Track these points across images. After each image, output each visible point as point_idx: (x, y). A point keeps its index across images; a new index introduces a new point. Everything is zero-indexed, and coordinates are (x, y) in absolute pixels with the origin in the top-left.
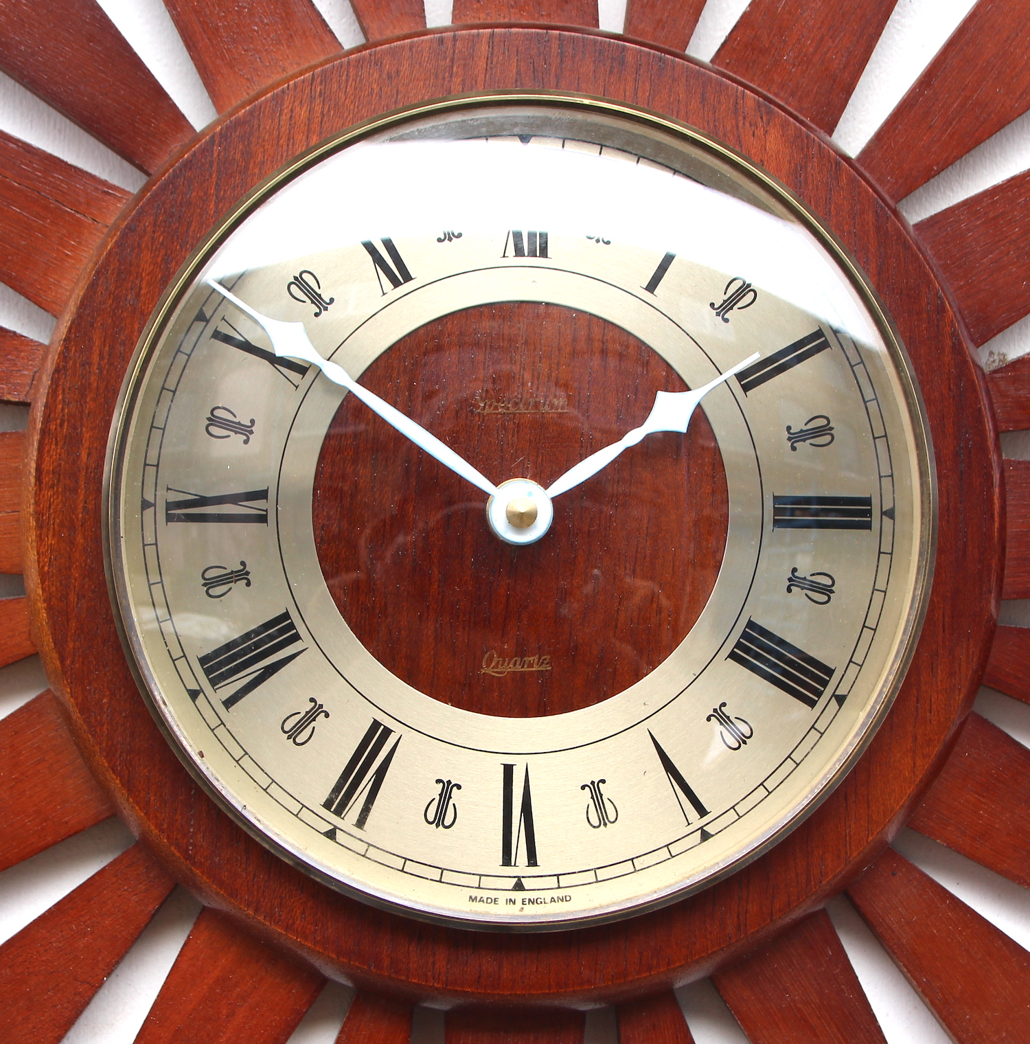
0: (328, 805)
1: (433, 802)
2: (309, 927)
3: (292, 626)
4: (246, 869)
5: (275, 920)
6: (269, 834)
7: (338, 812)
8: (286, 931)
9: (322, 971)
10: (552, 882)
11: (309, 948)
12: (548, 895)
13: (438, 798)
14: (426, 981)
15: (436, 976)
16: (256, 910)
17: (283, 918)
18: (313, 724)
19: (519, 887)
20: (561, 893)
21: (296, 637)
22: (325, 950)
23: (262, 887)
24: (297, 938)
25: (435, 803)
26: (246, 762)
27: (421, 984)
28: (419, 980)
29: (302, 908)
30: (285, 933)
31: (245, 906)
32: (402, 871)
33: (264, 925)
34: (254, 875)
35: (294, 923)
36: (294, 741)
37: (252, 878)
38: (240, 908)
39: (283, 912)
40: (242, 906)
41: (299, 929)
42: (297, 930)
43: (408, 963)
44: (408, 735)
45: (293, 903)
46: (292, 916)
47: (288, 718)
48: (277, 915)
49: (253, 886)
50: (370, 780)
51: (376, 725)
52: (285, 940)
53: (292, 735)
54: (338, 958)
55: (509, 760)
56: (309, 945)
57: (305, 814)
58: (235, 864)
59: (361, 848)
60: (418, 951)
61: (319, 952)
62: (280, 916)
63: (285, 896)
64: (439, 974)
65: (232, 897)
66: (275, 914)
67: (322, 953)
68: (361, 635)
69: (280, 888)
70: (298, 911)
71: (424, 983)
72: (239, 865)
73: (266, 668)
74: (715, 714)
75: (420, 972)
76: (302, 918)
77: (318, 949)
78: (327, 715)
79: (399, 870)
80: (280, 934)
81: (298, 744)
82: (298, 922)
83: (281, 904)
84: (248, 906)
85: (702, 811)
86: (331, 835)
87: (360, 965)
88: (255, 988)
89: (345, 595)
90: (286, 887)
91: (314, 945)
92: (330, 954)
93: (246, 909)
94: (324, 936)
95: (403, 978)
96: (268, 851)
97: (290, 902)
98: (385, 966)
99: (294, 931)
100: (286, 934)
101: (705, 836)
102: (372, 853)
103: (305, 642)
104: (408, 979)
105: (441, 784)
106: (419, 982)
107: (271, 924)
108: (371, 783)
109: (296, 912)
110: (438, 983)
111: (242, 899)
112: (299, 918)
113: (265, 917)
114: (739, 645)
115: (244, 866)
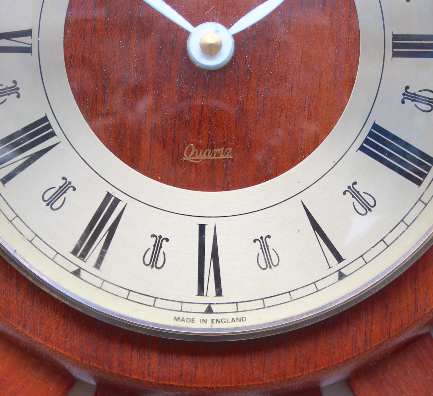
0: (75, 252)
1: (149, 251)
2: (61, 338)
3: (49, 126)
4: (17, 298)
5: (37, 334)
6: (33, 271)
7: (83, 257)
8: (44, 341)
9: (70, 371)
10: (233, 307)
11: (61, 354)
12: (230, 317)
13: (152, 248)
14: (144, 377)
15: (151, 374)
16: (24, 327)
17: (42, 332)
18: (64, 195)
19: (209, 310)
20: (239, 315)
21: (53, 134)
22: (72, 355)
23: (28, 311)
24: (53, 347)
25: (151, 251)
26: (17, 222)
27: (140, 380)
28: (138, 377)
29: (56, 325)
30: (44, 343)
31: (16, 324)
32: (127, 299)
33: (29, 337)
34: (23, 302)
35: (50, 336)
36: (51, 208)
37: (21, 305)
38: (12, 326)
39: (43, 328)
40: (14, 324)
41: (54, 341)
42: (53, 341)
43: (131, 365)
44: (132, 205)
45: (50, 322)
46: (49, 331)
47: (46, 191)
48: (38, 330)
49: (22, 309)
50: (105, 235)
51: (109, 196)
52: (44, 349)
53: (50, 203)
54: (82, 361)
55: (202, 221)
56: (61, 351)
57: (58, 259)
58: (9, 294)
59: (98, 282)
60: (138, 356)
61: (68, 357)
62: (41, 331)
63: (44, 317)
64: (153, 372)
65: (7, 317)
66: (37, 329)
67: (70, 357)
68: (98, 133)
69: (41, 311)
70: (54, 328)
71: (142, 379)
72: (12, 295)
73: (31, 156)
74: (349, 190)
75: (139, 371)
76: (56, 332)
77: (67, 354)
78: (74, 189)
79: (125, 298)
80: (40, 344)
81: (53, 210)
82: (53, 335)
83: (41, 322)
84: (18, 324)
85: (339, 259)
86: (77, 273)
87: (97, 366)
88: (23, 387)
89: (87, 105)
90: (45, 310)
91: (65, 351)
92: (76, 358)
93: (16, 326)
94: (72, 345)
95: (128, 375)
96: (33, 284)
97: (48, 320)
98: (115, 367)
99: (50, 341)
100: (45, 344)
101: (341, 276)
102: (106, 286)
103: (59, 137)
104: (131, 376)
105: (155, 238)
106: (139, 378)
107: (34, 336)
108: (105, 237)
109: (52, 328)
110: (152, 379)
111: (13, 319)
112: (54, 332)
113: (30, 332)
114: (366, 141)
115: (15, 295)
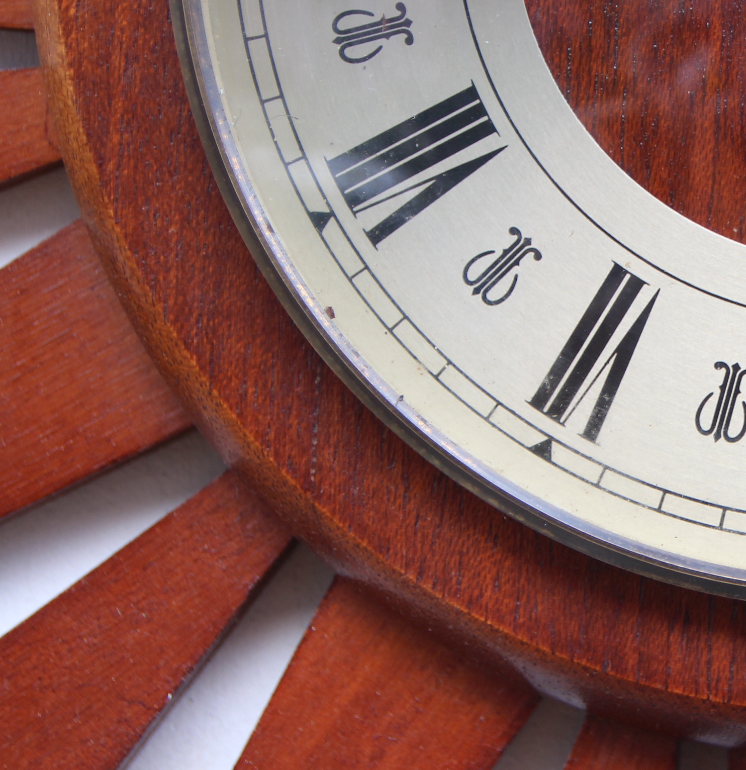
0: (538, 402)
1: (710, 399)
2: (506, 601)
3: (480, 111)
4: (404, 507)
5: (450, 589)
6: (442, 444)
7: (557, 412)
8: (468, 607)
9: (526, 676)
11: (506, 636)
13: (717, 393)
14: (697, 692)
15: (713, 684)
16: (420, 573)
17: (463, 586)
18: (515, 270)
21: (488, 129)
22: (532, 639)
23: (430, 537)
24: (486, 620)
25: (714, 400)
26: (405, 330)
27: (688, 697)
28: (684, 690)
29: (494, 570)
30: (466, 611)
31: (401, 567)
32: (659, 510)
33: (432, 598)
34: (418, 516)
35: (481, 595)
36: (484, 298)
37: (413, 522)
38: (394, 571)
39: (463, 576)
40: (397, 567)
41: (490, 606)
42: (487, 607)
43: (667, 662)
44: (671, 292)
45: (481, 562)
46: (478, 583)
47: (473, 261)
48: (454, 581)
49: (415, 534)
50: (608, 362)
51: (618, 272)
52: (466, 624)
53: (481, 287)
54: (553, 653)
56: (506, 631)
57: (501, 415)
58: (385, 498)
59: (592, 472)
60: (684, 643)
61: (522, 643)
62: (459, 583)
63: (468, 552)
64: (718, 681)
65: (381, 552)
66: (451, 578)
67: (527, 644)
68: (594, 126)
69: (459, 537)
70: (489, 576)
71: (692, 695)
72: (392, 500)
73: (439, 177)
75: (687, 677)
76: (495, 586)
77: (520, 637)
78: (538, 256)
79: (655, 509)
80: (458, 613)
81: (490, 303)
82: (489, 593)
83: (460, 563)
84: (407, 566)
86: (543, 450)
87: (588, 665)
88: (418, 712)
89: (569, 61)
90: (469, 536)
91: (514, 630)
92: (541, 647)
93: (403, 572)
94: (530, 617)
95: (659, 686)
96: (442, 474)
97: (476, 558)
98: (630, 667)
99: (481, 607)
100: (469, 614)
102: (610, 481)
103: (503, 136)
104: (667, 687)
105: (724, 370)
106: (686, 694)
107: (443, 596)
108: (609, 367)
109: (485, 577)
110: (716, 695)
111: (396, 555)
112: (490, 587)
113: (434, 585)
115: (399, 501)
